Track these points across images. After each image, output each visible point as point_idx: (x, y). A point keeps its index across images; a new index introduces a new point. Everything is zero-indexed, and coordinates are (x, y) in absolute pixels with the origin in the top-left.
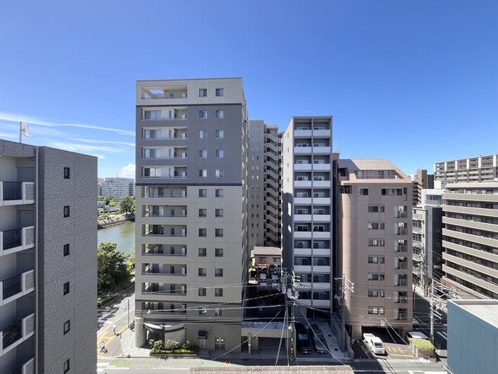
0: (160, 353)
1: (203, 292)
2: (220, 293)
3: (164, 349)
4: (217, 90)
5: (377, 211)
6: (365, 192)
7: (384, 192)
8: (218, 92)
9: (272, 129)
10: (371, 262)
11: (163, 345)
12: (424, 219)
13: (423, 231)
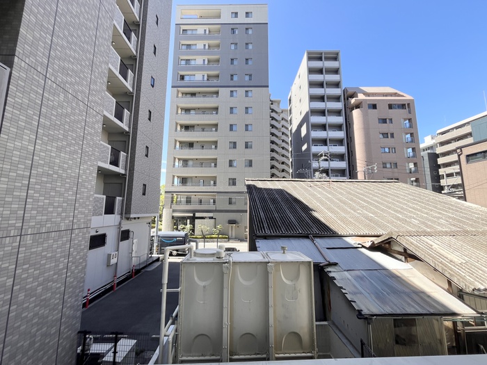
1: (233, 182)
4: (247, 13)
5: (386, 123)
6: (374, 107)
7: (390, 107)
10: (385, 167)
11: (193, 230)
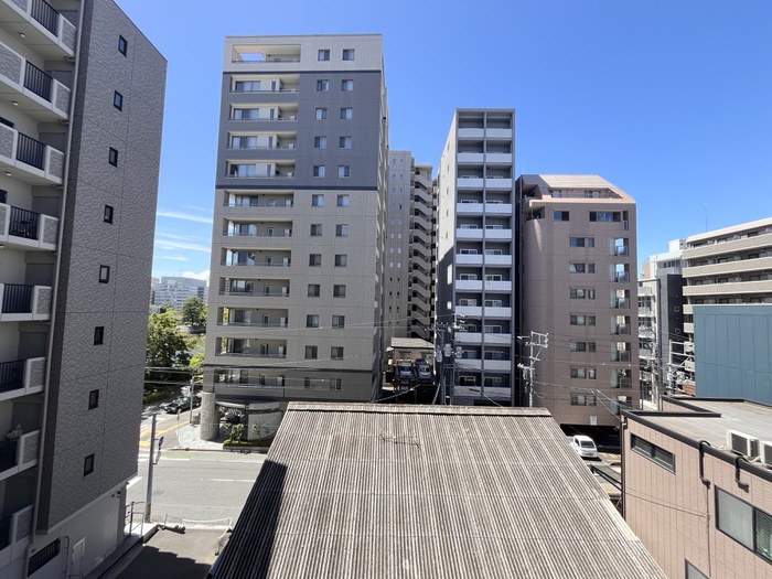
0: (240, 445)
1: (312, 352)
2: (339, 353)
3: (246, 440)
4: (345, 51)
5: (583, 245)
6: (565, 216)
7: (593, 217)
8: (346, 54)
9: (423, 169)
10: (574, 322)
11: (245, 432)
12: (655, 293)
13: (654, 313)
